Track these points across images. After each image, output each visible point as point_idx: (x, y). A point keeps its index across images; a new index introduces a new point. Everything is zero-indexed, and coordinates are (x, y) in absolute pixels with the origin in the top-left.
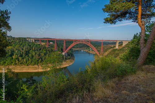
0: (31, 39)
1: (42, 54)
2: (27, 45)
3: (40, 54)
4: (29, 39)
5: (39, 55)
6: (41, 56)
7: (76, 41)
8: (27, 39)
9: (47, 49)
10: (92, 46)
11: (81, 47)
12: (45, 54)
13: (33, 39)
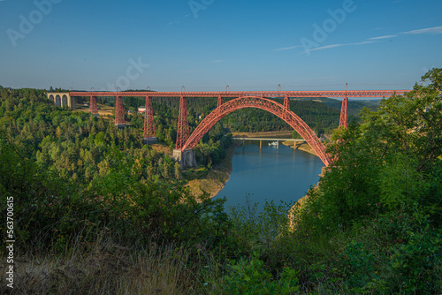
0: (61, 95)
1: (87, 156)
2: (38, 117)
3: (78, 152)
4: (55, 95)
5: (75, 157)
6: (80, 163)
7: (226, 98)
8: (49, 95)
9: (112, 135)
10: (297, 122)
11: (275, 129)
12: (98, 157)
13: (67, 95)
